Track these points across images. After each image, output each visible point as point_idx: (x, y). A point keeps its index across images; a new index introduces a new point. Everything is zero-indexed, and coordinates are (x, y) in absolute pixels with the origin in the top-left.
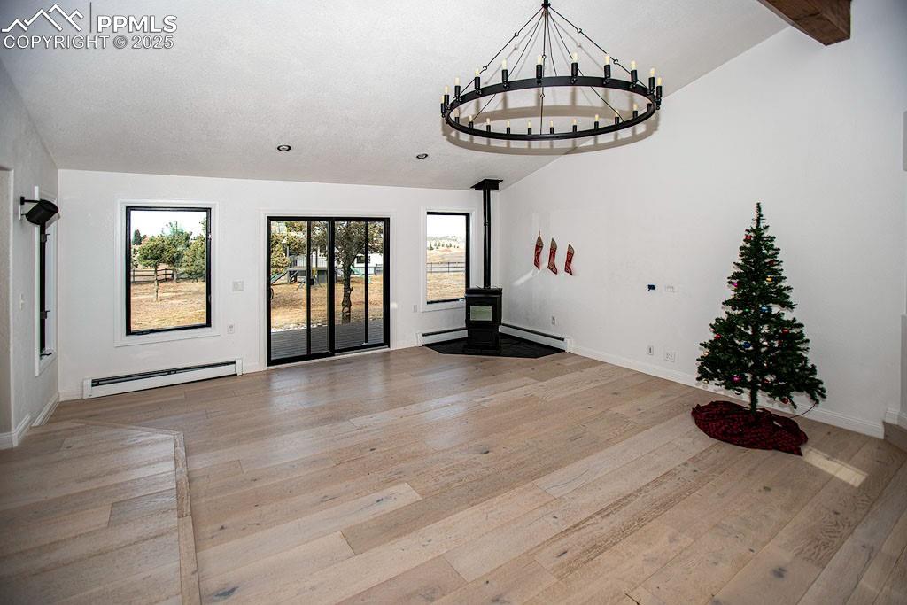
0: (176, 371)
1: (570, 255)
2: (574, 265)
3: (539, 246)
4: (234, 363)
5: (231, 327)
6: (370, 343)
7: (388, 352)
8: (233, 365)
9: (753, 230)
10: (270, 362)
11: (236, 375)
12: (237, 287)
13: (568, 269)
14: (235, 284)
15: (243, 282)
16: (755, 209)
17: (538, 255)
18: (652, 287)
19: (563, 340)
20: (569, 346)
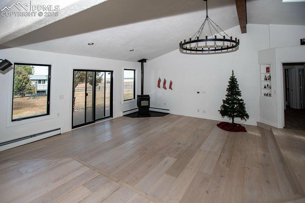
0: (35, 135)
1: (171, 84)
2: (172, 87)
3: (159, 81)
4: (60, 129)
5: (58, 114)
6: (106, 116)
7: (112, 119)
8: (59, 130)
9: (231, 77)
10: (73, 127)
11: (60, 134)
12: (61, 97)
13: (170, 88)
14: (61, 96)
15: (63, 95)
16: (232, 71)
17: (159, 84)
18: (198, 93)
19: (169, 110)
20: (171, 112)
